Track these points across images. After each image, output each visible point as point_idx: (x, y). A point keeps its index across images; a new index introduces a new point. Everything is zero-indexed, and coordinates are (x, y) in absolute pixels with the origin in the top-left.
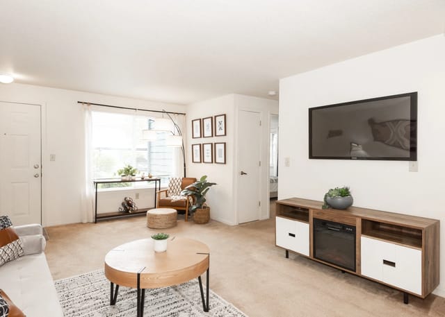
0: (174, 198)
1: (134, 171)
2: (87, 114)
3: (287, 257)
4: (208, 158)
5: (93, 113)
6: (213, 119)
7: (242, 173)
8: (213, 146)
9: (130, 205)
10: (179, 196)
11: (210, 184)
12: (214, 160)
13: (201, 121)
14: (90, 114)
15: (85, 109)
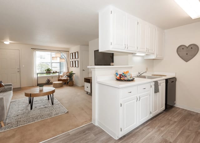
0: (63, 78)
1: (50, 70)
2: (34, 52)
3: (87, 94)
4: (74, 66)
5: (36, 52)
6: (75, 53)
7: (83, 70)
8: (75, 62)
9: (49, 81)
10: (64, 78)
11: (74, 74)
12: (75, 66)
13: (72, 54)
14: (35, 52)
15: (34, 50)
